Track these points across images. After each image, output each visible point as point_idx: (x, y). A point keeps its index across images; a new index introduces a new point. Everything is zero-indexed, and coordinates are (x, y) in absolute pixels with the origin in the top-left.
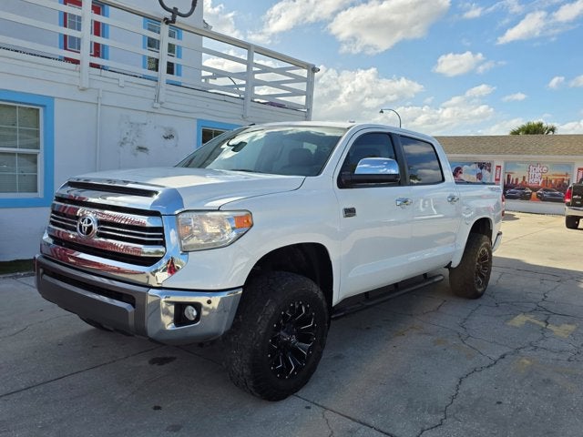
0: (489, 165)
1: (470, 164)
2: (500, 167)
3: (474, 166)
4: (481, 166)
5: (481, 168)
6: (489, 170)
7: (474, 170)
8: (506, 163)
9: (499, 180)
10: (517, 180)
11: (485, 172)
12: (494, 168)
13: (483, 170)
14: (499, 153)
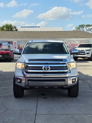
0: (12, 42)
1: (5, 42)
2: (16, 43)
3: (7, 43)
4: (9, 43)
5: (9, 44)
6: (12, 44)
7: (7, 44)
8: (17, 41)
9: (16, 48)
10: (22, 47)
11: (11, 45)
12: (14, 43)
13: (10, 44)
14: (15, 38)
